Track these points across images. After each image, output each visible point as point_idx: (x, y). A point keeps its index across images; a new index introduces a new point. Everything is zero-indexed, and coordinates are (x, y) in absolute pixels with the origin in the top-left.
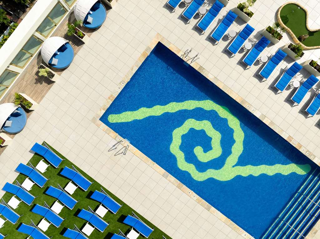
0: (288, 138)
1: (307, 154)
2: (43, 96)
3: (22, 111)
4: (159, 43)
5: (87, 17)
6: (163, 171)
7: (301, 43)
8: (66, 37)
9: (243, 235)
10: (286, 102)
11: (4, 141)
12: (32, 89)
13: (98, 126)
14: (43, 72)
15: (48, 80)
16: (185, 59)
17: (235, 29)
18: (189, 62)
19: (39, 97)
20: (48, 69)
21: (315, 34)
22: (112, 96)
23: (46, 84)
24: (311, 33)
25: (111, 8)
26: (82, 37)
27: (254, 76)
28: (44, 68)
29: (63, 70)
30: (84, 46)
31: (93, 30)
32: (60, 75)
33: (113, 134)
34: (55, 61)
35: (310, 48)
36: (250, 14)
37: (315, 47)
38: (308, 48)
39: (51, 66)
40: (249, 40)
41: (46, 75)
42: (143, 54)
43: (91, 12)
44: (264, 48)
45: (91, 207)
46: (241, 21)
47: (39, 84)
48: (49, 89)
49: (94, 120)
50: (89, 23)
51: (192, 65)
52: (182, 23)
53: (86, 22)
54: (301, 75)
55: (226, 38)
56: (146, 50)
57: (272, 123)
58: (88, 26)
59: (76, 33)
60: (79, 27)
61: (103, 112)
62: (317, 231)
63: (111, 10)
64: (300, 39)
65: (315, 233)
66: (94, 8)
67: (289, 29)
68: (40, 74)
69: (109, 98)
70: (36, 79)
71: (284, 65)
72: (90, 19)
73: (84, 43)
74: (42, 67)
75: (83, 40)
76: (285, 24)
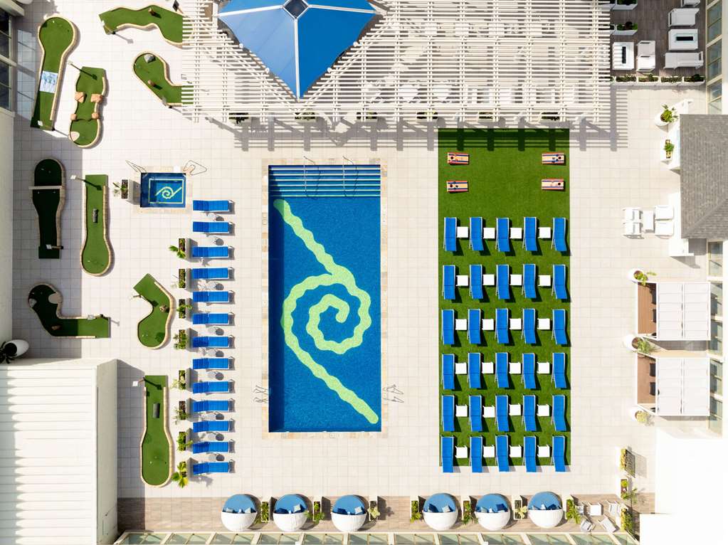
0: (265, 251)
1: (267, 222)
2: (399, 497)
3: (426, 506)
4: (270, 431)
5: (298, 512)
7: (171, 307)
8: (328, 517)
9: (385, 223)
10: (234, 279)
11: (464, 502)
12: (400, 513)
13: (387, 428)
14: (375, 513)
15: (381, 503)
16: (267, 397)
17: (204, 376)
18: (267, 392)
19: (400, 500)
20: (369, 510)
21: (152, 300)
22: (351, 437)
23: (387, 503)
24: (154, 304)
25: (272, 498)
26: (318, 503)
27: (234, 325)
28: (371, 516)
29: (361, 498)
30: (325, 496)
31: (304, 499)
32: (368, 497)
33: (384, 410)
34: (358, 510)
35: (168, 296)
36: (183, 373)
37: (164, 291)
38: (170, 298)
39: (364, 511)
40: (204, 354)
41: (376, 508)
42: (292, 437)
43: (290, 512)
44: (202, 338)
46: (192, 374)
47: (392, 510)
48: (388, 497)
49: (386, 436)
50: (301, 506)
51: (267, 387)
52: (236, 425)
53: (302, 510)
54: (199, 283)
55: (220, 377)
56: (285, 438)
57: (263, 276)
58: (304, 506)
59: (319, 511)
60: (311, 512)
61: (371, 433)
62: (330, 159)
63: (274, 497)
64: (168, 311)
65: (333, 159)
66: (285, 512)
67: (166, 327)
68: (379, 514)
69: (355, 437)
70: (389, 515)
71: (203, 307)
72: (297, 508)
73: (323, 498)
74: (372, 518)
75: (320, 500)
76: (164, 334)
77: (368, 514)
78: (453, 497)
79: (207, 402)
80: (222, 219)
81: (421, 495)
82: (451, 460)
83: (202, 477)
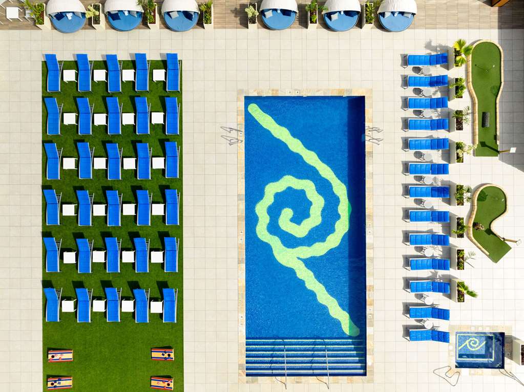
0: (370, 286)
1: (368, 316)
2: (225, 28)
3: (195, 19)
4: (364, 97)
5: (334, 13)
6: (243, 192)
7: (471, 229)
8: (301, 7)
9: (240, 315)
10: (404, 258)
11: (155, 23)
12: (225, 12)
13: (238, 100)
14: (250, 11)
15: (245, 22)
16: (367, 132)
17: (436, 157)
18: (367, 138)
19: (223, 25)
20: (257, 14)
21: (491, 235)
22: (277, 91)
23: (239, 22)
24: (489, 232)
25: (361, 28)
26: (312, 22)
27: (403, 208)
28: (255, 8)
29: (266, 27)
30: (305, 30)
31: (327, 27)
32: (258, 28)
33: (242, 119)
34: (269, 14)
35: (474, 240)
36: (459, 159)
37: (479, 245)
38: (473, 238)
39: (262, 13)
40: (435, 178)
41: (250, 15)
42: (340, 91)
43: (342, 13)
44: (438, 197)
45: (153, 151)
46: (447, 156)
47: (233, 15)
48: (237, 28)
49: (240, 92)
50: (330, 18)
51: (367, 143)
52: (400, 104)
53: (329, 15)
54: (441, 253)
55: (418, 155)
56: (347, 91)
57: (372, 259)
58: (327, 19)
59: (312, 14)
60: (320, 12)
61: (255, 94)
62: (300, 383)
63: (359, 29)
64: (475, 225)
65: (297, 382)
66: (348, 13)
67: (476, 207)
68: (247, 10)
69: (273, 90)
70: (236, 9)
71: (437, 228)
72: (334, 17)
73: (307, 28)
74: (254, 6)
75: (310, 25)
76: (478, 200)
77: (258, 10)
78: (168, 27)
79: (432, 129)
80: (417, 321)
81: (201, 30)
82: (170, 66)
83: (436, 50)
